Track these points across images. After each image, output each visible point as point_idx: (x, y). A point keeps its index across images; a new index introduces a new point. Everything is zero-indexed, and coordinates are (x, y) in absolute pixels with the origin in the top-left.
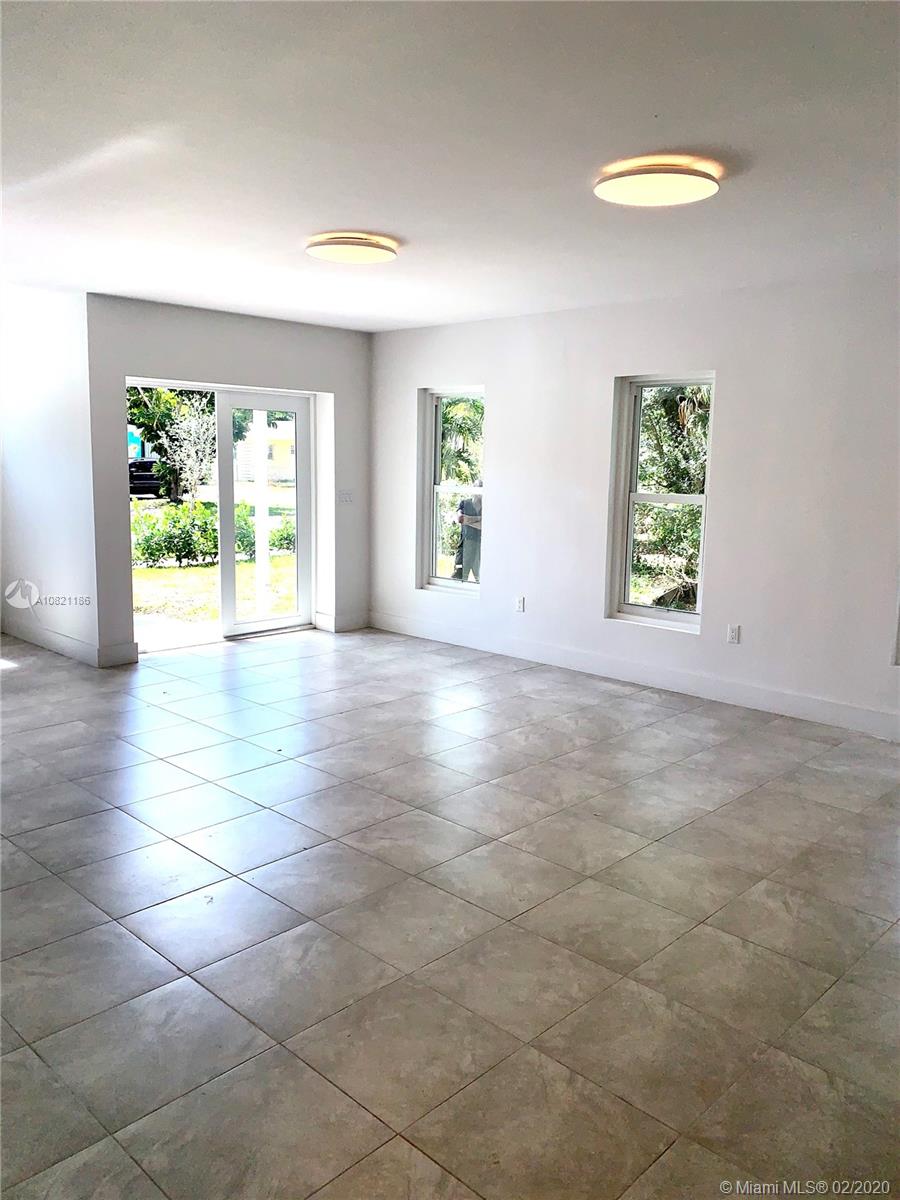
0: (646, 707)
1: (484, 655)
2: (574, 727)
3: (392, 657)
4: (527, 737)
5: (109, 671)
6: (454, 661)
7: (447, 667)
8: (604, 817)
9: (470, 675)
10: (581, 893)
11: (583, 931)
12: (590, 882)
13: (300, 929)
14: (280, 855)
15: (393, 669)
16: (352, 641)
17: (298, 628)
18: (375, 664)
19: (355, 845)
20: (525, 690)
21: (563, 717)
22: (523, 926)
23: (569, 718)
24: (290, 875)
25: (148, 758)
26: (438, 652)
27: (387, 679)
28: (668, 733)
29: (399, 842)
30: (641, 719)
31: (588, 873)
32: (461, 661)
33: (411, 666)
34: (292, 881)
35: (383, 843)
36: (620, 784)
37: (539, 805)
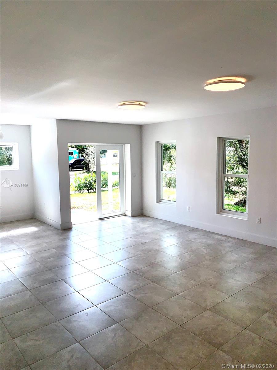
0: (229, 244)
1: (178, 225)
2: (205, 252)
3: (148, 226)
4: (190, 256)
5: (64, 231)
6: (168, 227)
7: (165, 229)
8: (214, 286)
9: (173, 233)
10: (205, 316)
11: (205, 330)
12: (208, 312)
13: (113, 326)
14: (110, 298)
15: (148, 230)
16: (136, 220)
17: (121, 215)
18: (143, 228)
19: (133, 295)
20: (190, 238)
21: (202, 249)
22: (185, 328)
23: (204, 249)
24: (112, 306)
25: (73, 262)
26: (163, 224)
27: (146, 234)
28: (237, 254)
29: (147, 295)
30: (228, 249)
31: (208, 308)
32: (170, 227)
33: (155, 229)
34: (112, 308)
35: (142, 295)
36: (220, 274)
37: (193, 282)
